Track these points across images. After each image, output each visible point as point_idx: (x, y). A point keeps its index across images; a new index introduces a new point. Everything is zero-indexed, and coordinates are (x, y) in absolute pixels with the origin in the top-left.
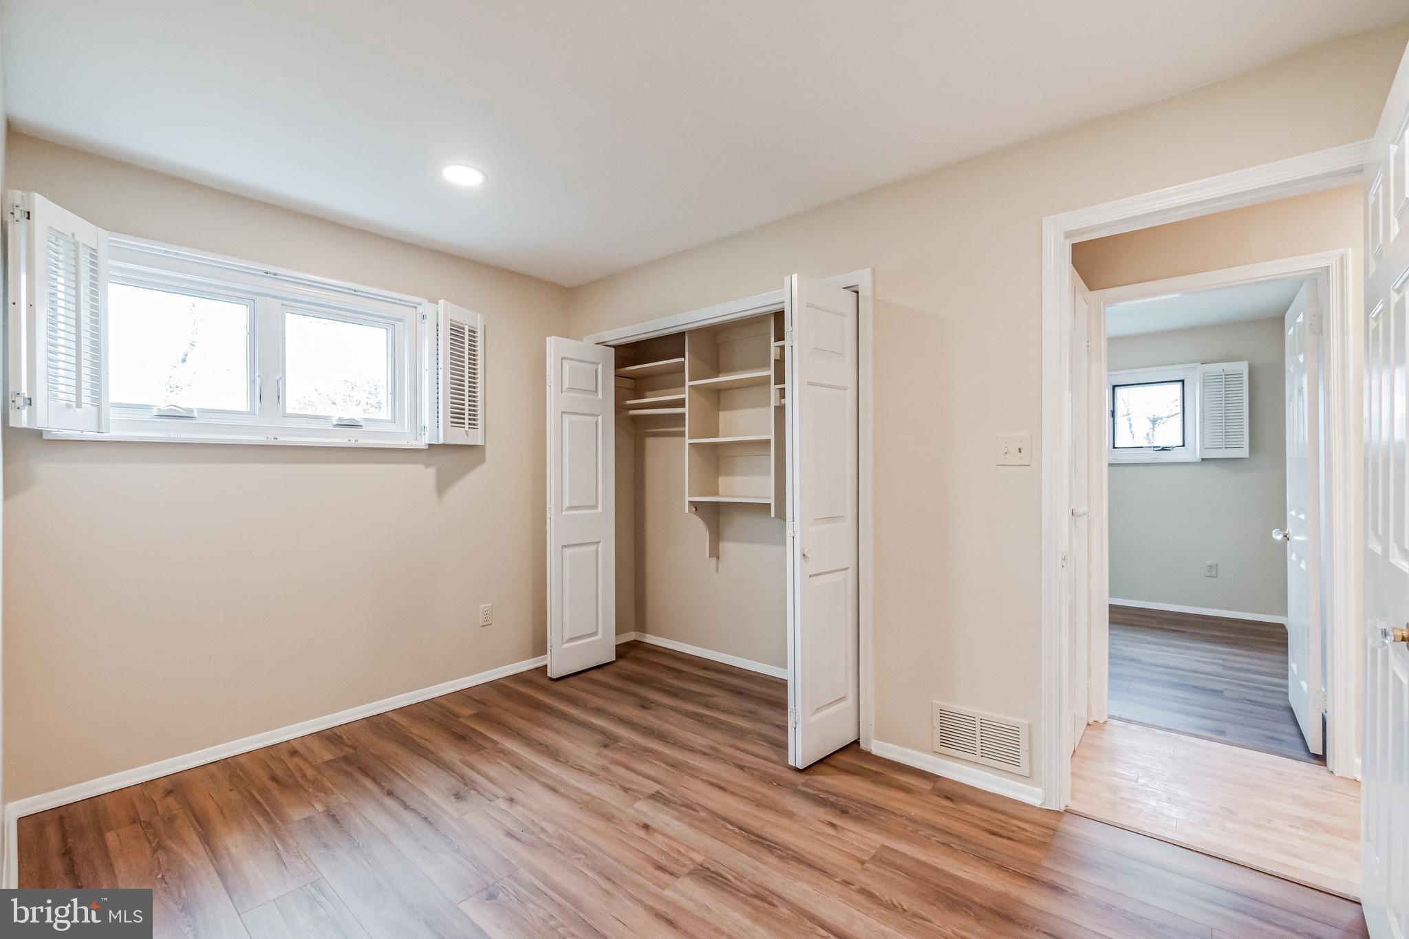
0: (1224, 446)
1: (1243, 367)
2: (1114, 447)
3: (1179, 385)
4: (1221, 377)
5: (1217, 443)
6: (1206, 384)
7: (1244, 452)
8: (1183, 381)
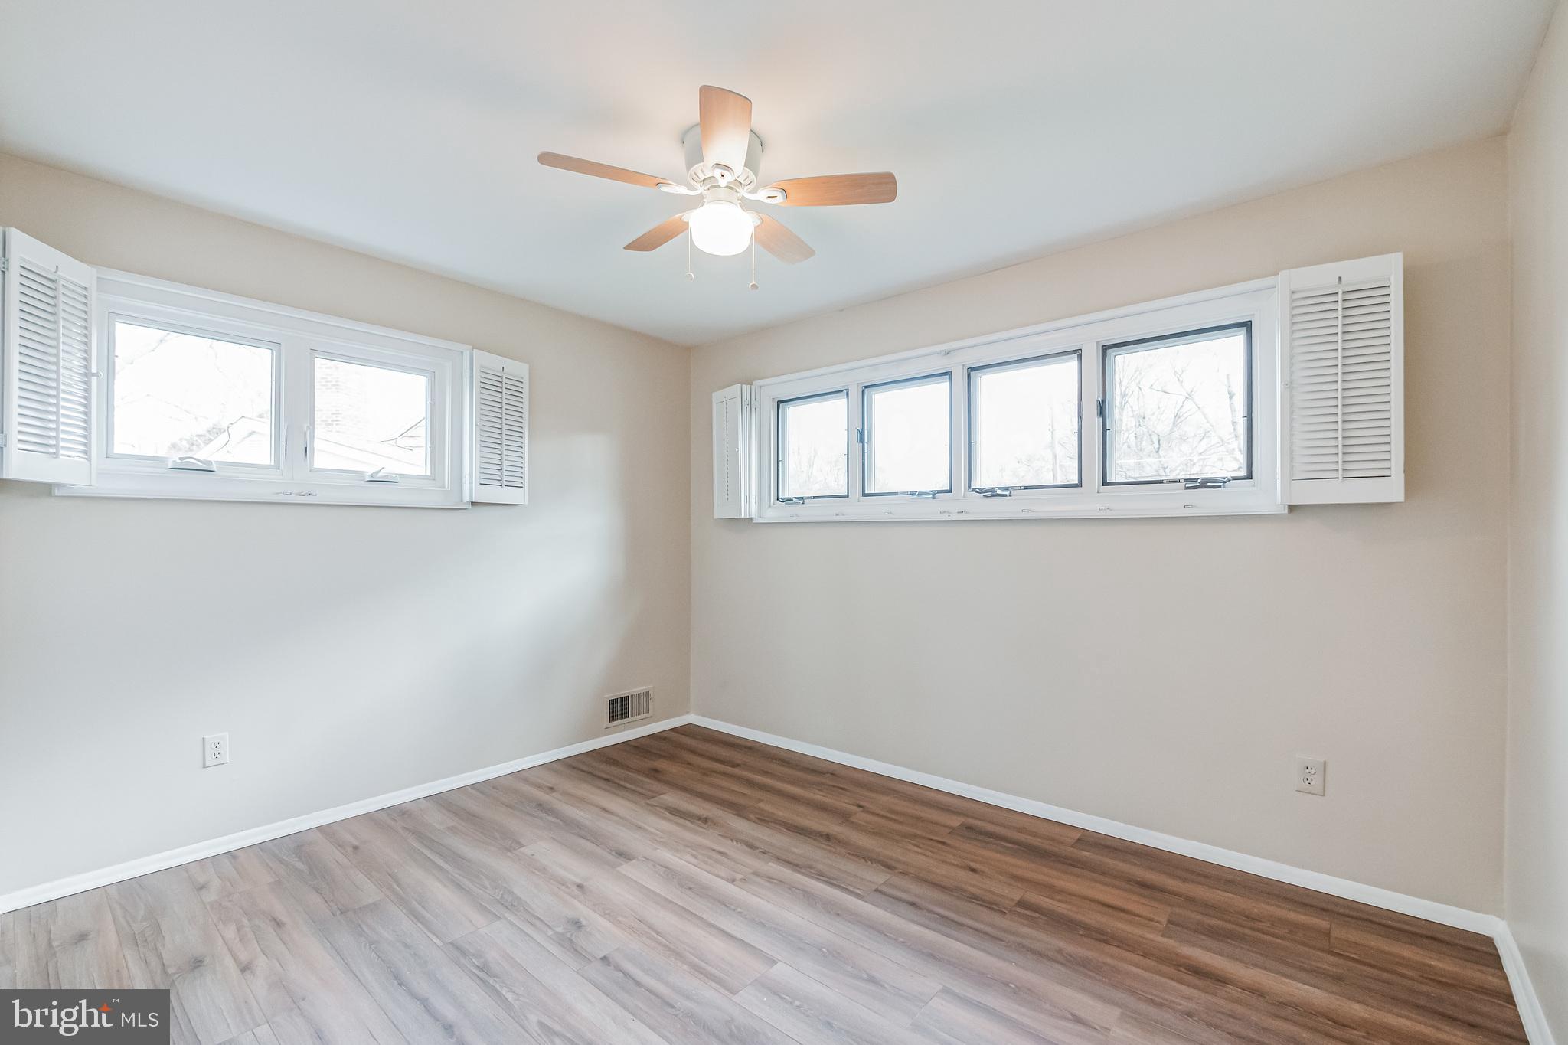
0: (1340, 475)
1: (1390, 269)
2: (1105, 483)
3: (1238, 339)
4: (1333, 298)
5: (1319, 467)
6: (1296, 320)
7: (1393, 489)
8: (1247, 325)
